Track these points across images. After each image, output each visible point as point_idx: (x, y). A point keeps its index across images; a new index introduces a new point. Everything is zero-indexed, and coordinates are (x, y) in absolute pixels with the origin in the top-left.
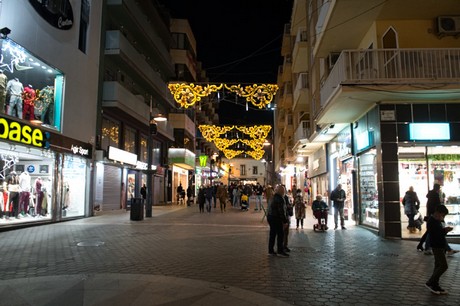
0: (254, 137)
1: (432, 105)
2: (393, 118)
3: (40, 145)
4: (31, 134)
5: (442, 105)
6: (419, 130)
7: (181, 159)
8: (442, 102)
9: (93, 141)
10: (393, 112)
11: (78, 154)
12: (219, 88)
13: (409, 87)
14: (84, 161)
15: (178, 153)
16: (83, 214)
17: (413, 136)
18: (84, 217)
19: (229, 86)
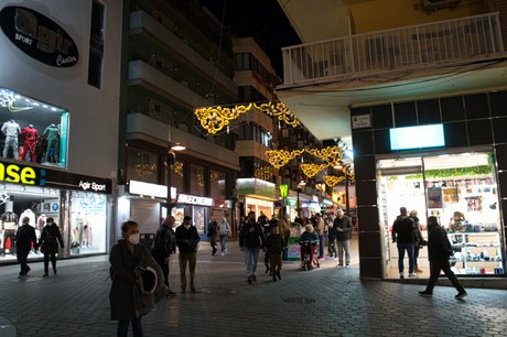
0: (327, 160)
1: (419, 102)
2: (369, 124)
3: (32, 182)
4: (19, 173)
5: (434, 101)
6: (401, 137)
7: (251, 190)
8: (434, 96)
9: (113, 175)
10: (368, 116)
11: (90, 190)
12: (248, 108)
13: (358, 83)
14: (103, 197)
15: (248, 183)
16: (104, 251)
17: (395, 146)
18: (105, 254)
19: (258, 105)
